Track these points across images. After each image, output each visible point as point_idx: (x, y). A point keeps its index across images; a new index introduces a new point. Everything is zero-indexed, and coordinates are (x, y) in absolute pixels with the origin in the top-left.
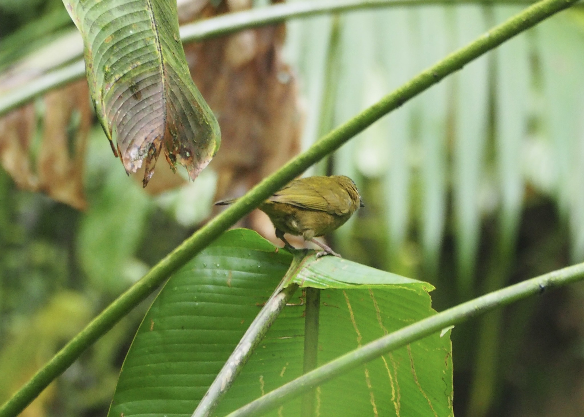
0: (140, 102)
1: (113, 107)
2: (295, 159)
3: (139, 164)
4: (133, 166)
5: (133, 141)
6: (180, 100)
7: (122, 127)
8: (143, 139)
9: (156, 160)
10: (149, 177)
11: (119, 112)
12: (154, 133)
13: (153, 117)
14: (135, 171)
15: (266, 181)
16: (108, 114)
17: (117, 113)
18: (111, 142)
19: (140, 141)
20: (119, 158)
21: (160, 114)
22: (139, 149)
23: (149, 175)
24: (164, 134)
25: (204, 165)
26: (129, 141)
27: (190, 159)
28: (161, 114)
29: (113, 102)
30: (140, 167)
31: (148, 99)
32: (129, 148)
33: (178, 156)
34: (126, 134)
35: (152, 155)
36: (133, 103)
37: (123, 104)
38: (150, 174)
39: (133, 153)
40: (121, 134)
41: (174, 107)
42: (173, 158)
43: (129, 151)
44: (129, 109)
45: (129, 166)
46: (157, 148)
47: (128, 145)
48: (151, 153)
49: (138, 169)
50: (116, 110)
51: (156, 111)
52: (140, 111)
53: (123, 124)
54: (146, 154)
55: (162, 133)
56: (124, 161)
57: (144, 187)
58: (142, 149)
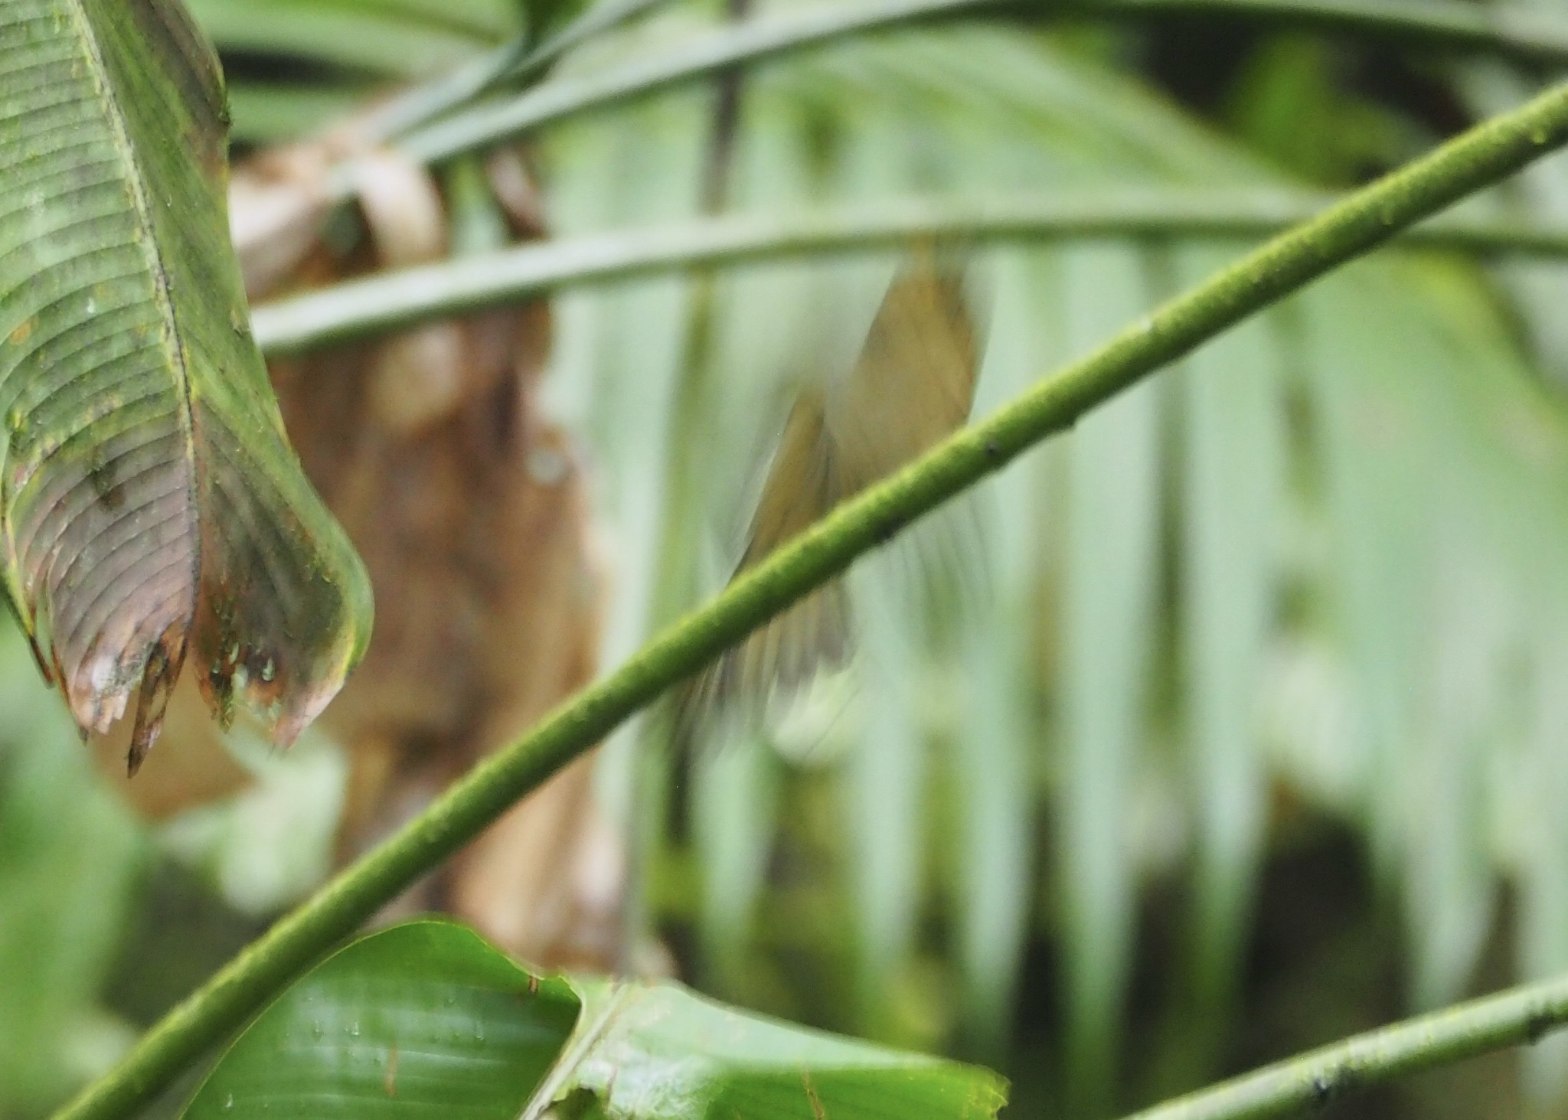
0: (120, 520)
1: (39, 535)
2: (574, 704)
3: (118, 705)
4: (100, 713)
5: (99, 636)
6: (244, 509)
7: (65, 597)
8: (129, 628)
9: (168, 694)
10: (147, 744)
11: (56, 552)
12: (163, 612)
13: (159, 563)
14: (104, 726)
15: (486, 769)
16: (22, 559)
17: (49, 555)
18: (33, 642)
19: (123, 635)
20: (57, 689)
21: (178, 556)
22: (119, 660)
23: (145, 741)
24: (194, 614)
25: (317, 704)
26: (87, 639)
27: (275, 687)
28: (184, 553)
29: (37, 522)
30: (120, 713)
31: (144, 508)
32: (87, 659)
33: (240, 679)
34: (78, 616)
35: (158, 679)
36: (99, 521)
37: (69, 526)
38: (149, 737)
39: (101, 672)
40: (62, 617)
41: (224, 532)
42: (221, 684)
43: (87, 670)
44: (88, 541)
45: (86, 712)
46: (172, 659)
47: (84, 649)
48: (155, 672)
49: (114, 721)
50: (46, 544)
51: (168, 544)
52: (121, 547)
53: (69, 588)
54: (139, 678)
55: (187, 609)
56: (73, 700)
57: (130, 776)
58: (126, 662)
